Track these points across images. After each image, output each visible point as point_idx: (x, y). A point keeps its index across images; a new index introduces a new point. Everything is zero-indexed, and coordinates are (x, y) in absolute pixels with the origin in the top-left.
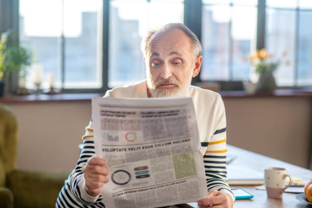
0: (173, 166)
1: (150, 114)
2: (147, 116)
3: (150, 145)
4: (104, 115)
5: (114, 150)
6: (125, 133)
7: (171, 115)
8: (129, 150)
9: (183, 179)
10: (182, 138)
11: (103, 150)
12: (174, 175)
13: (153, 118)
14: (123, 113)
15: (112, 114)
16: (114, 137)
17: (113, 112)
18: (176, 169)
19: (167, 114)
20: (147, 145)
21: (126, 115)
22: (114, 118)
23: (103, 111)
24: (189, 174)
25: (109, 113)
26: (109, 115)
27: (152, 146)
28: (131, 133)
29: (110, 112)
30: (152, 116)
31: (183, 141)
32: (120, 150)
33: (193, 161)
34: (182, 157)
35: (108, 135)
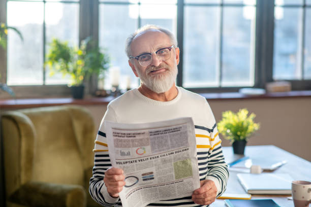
0: (174, 170)
1: (157, 133)
2: (155, 135)
3: (156, 156)
4: (116, 136)
5: (127, 162)
6: (135, 149)
7: (175, 131)
8: (139, 161)
9: (181, 180)
10: (182, 148)
11: (117, 163)
12: (174, 177)
13: (160, 135)
14: (133, 134)
15: (123, 135)
16: (126, 153)
17: (125, 134)
18: (176, 173)
19: (171, 131)
20: (154, 156)
21: (136, 135)
22: (126, 138)
23: (115, 133)
24: (186, 176)
25: (120, 135)
26: (120, 137)
27: (158, 157)
28: (141, 148)
29: (122, 134)
30: (159, 134)
31: (183, 150)
32: (131, 162)
33: (190, 166)
34: (181, 163)
35: (121, 151)
